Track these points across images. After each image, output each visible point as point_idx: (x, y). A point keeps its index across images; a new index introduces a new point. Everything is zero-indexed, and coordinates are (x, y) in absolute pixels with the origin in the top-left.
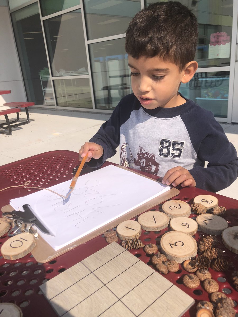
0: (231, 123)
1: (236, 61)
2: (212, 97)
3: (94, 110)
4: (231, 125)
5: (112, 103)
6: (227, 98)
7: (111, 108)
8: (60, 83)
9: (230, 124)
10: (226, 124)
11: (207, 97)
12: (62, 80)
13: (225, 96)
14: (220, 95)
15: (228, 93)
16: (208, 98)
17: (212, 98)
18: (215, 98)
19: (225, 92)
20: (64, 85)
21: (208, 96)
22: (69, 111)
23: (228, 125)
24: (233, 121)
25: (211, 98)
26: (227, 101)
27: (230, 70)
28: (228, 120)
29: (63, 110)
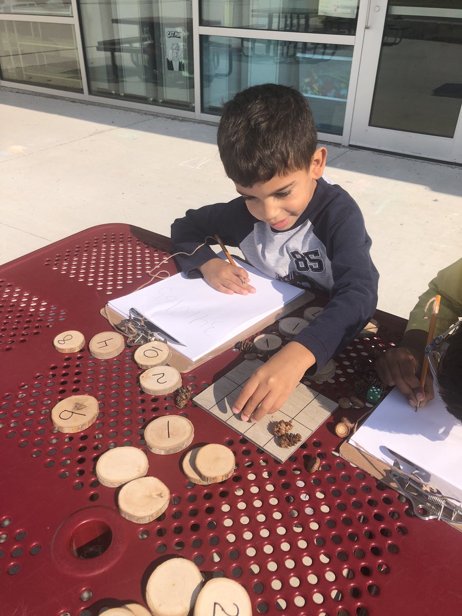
0: (347, 145)
1: (367, 28)
2: (319, 93)
3: (86, 96)
4: (348, 149)
5: (123, 81)
6: (345, 97)
7: (123, 95)
8: (6, 29)
9: (347, 147)
10: (340, 148)
11: (309, 92)
12: (10, 22)
13: (342, 92)
14: (333, 91)
15: (347, 88)
16: (312, 94)
17: (319, 95)
18: (323, 95)
19: (343, 85)
20: (14, 32)
21: (312, 89)
22: (30, 94)
23: (343, 150)
24: (351, 143)
25: (316, 94)
26: (345, 103)
27: (355, 43)
28: (343, 139)
29: (17, 90)
